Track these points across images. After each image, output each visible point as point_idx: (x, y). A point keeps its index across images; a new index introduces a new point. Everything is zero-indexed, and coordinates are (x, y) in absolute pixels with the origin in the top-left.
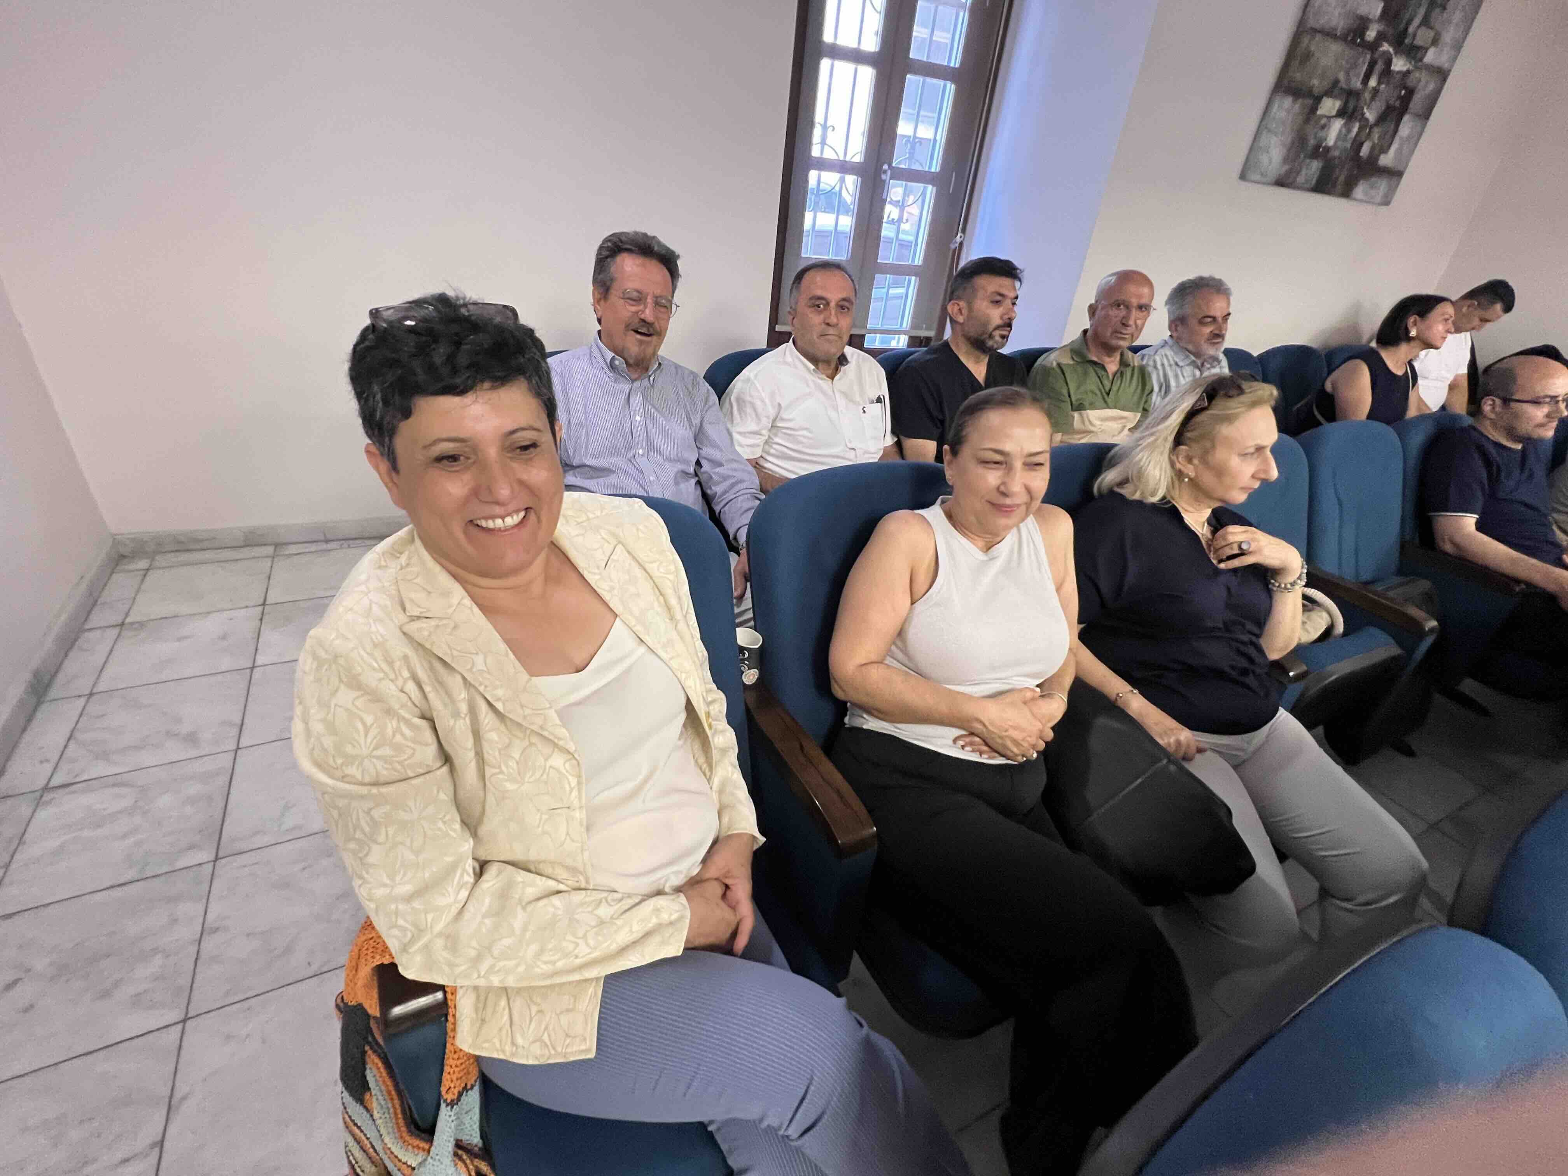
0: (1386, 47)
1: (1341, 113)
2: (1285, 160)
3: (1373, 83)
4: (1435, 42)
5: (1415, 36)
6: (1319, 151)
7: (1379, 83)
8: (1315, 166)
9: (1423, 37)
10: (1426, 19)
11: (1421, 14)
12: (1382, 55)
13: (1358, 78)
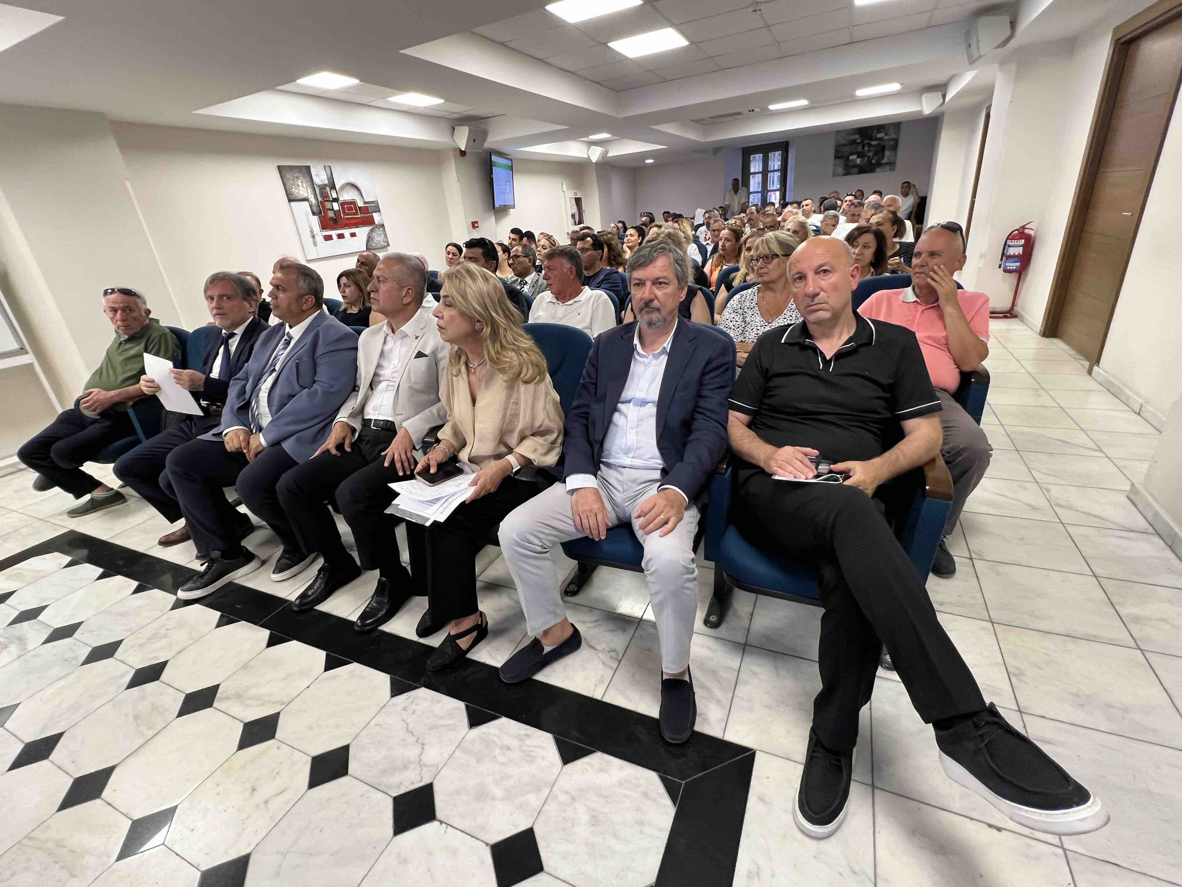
0: (866, 141)
1: (858, 157)
2: (844, 170)
3: (866, 148)
4: (886, 135)
5: (876, 137)
6: (855, 166)
7: (869, 147)
8: (856, 170)
9: (879, 135)
10: (879, 131)
11: (875, 132)
12: (866, 143)
13: (860, 149)
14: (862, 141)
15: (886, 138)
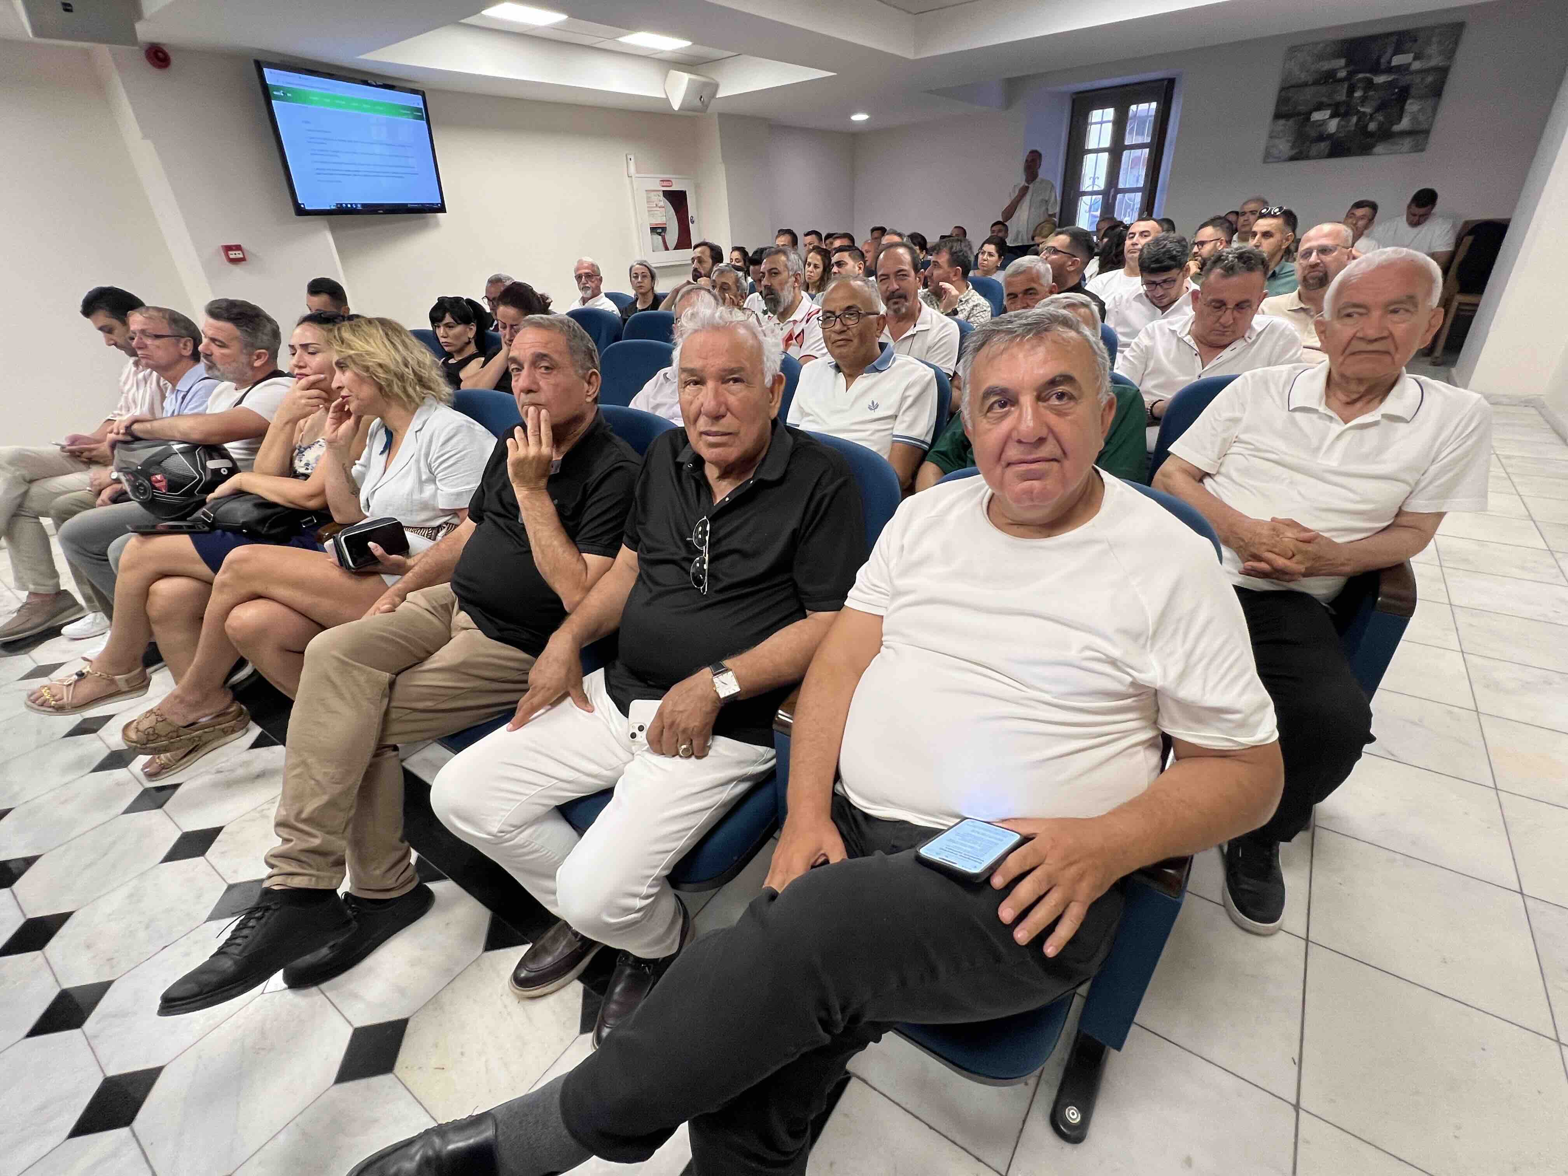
0: (1361, 76)
4: (1416, 56)
5: (1390, 62)
6: (1321, 138)
9: (1398, 59)
10: (1398, 51)
11: (1390, 51)
12: (1360, 80)
13: (1341, 96)
14: (1351, 74)
15: (1416, 65)
